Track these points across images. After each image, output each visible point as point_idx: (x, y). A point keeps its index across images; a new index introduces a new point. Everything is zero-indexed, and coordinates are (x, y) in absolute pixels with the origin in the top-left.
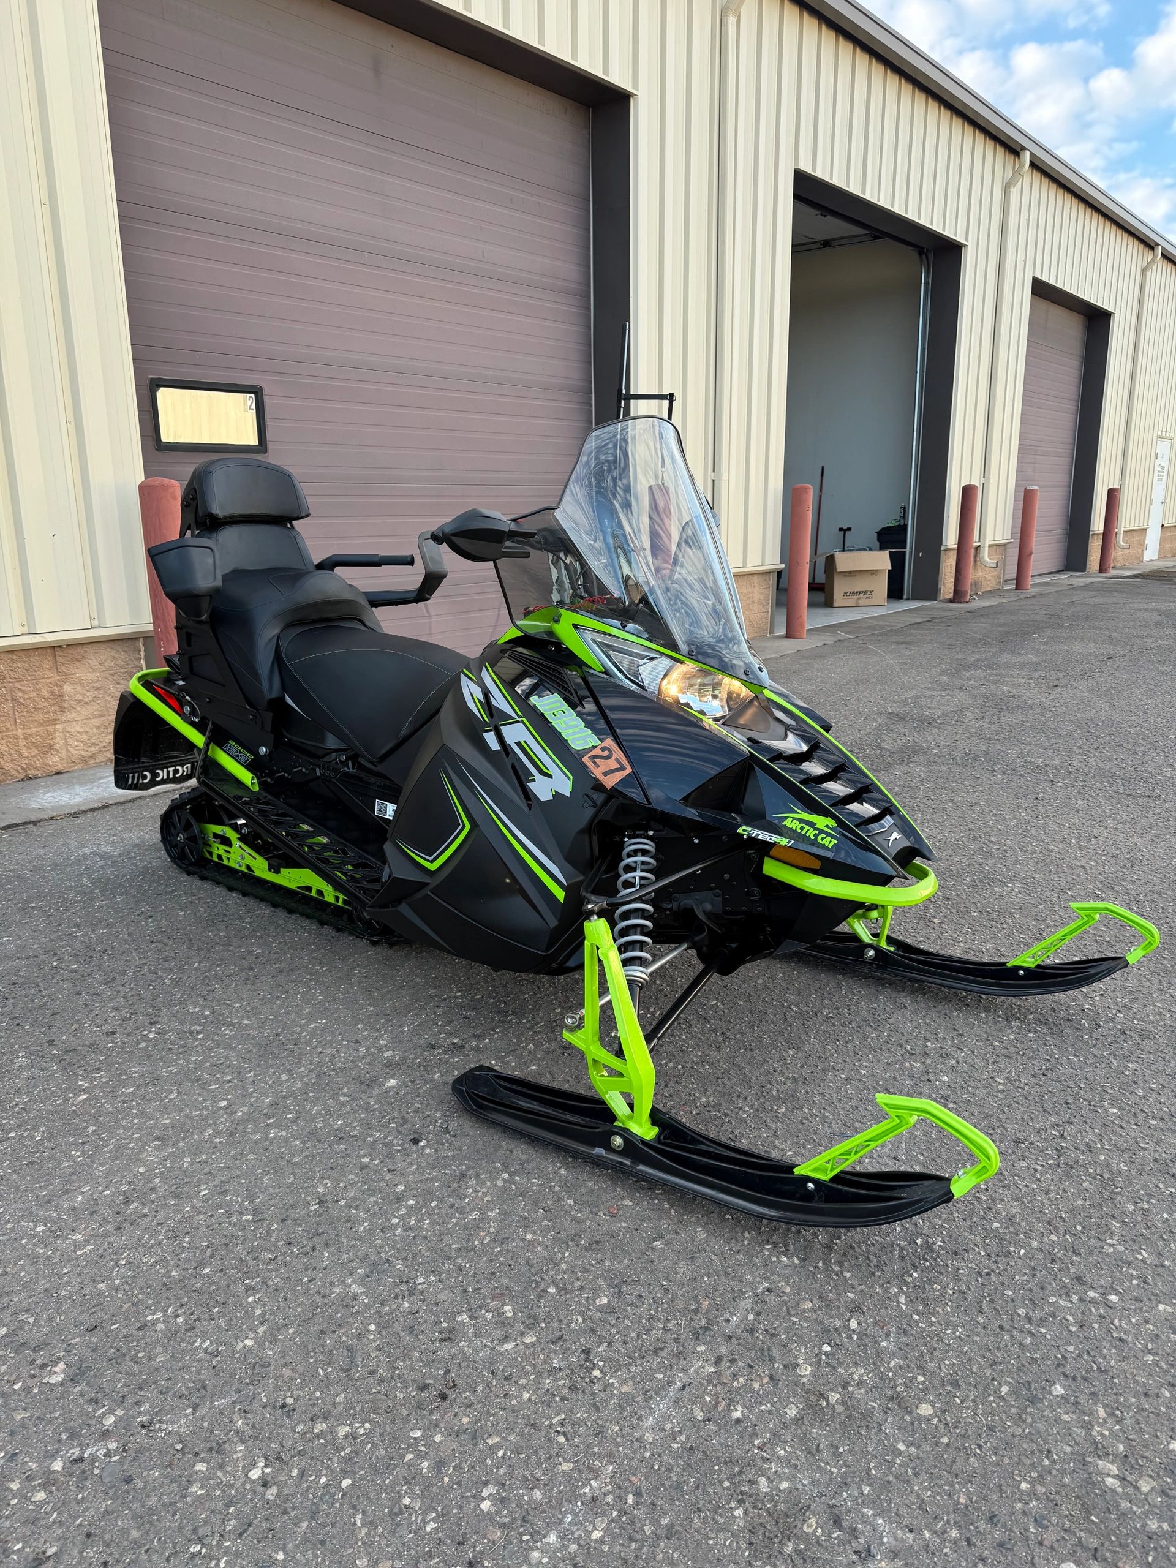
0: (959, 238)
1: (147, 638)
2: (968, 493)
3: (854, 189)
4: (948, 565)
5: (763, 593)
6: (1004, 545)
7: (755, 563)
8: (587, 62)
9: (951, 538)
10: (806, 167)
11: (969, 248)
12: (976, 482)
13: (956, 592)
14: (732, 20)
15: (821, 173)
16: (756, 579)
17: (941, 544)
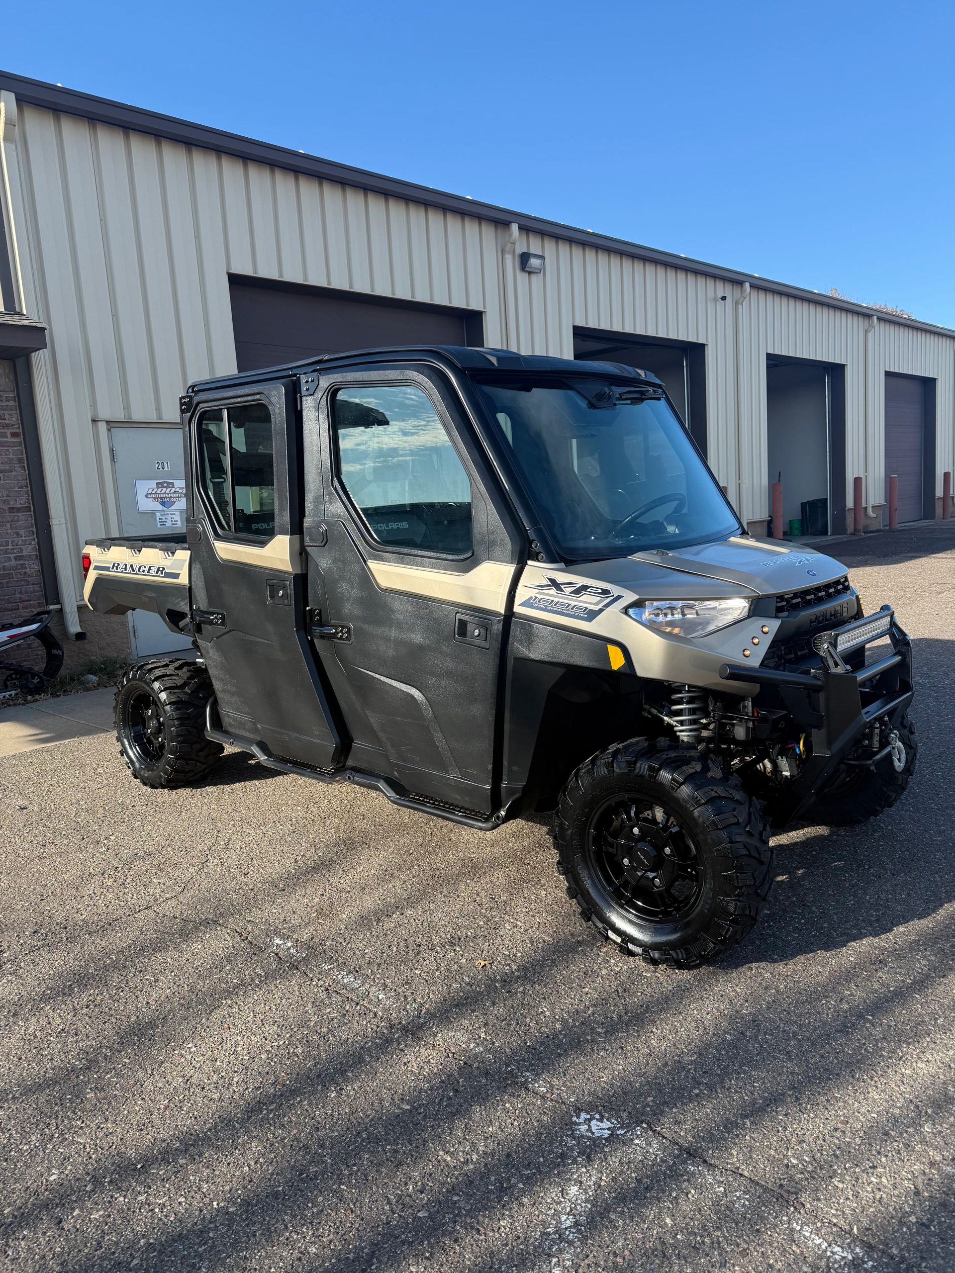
0: (843, 362)
2: (857, 481)
3: (791, 354)
4: (850, 517)
5: (762, 531)
6: (880, 506)
7: (759, 519)
8: (692, 339)
9: (850, 503)
10: (770, 351)
11: (848, 366)
12: (862, 475)
13: (855, 529)
14: (740, 306)
15: (777, 352)
16: (758, 524)
17: (845, 506)
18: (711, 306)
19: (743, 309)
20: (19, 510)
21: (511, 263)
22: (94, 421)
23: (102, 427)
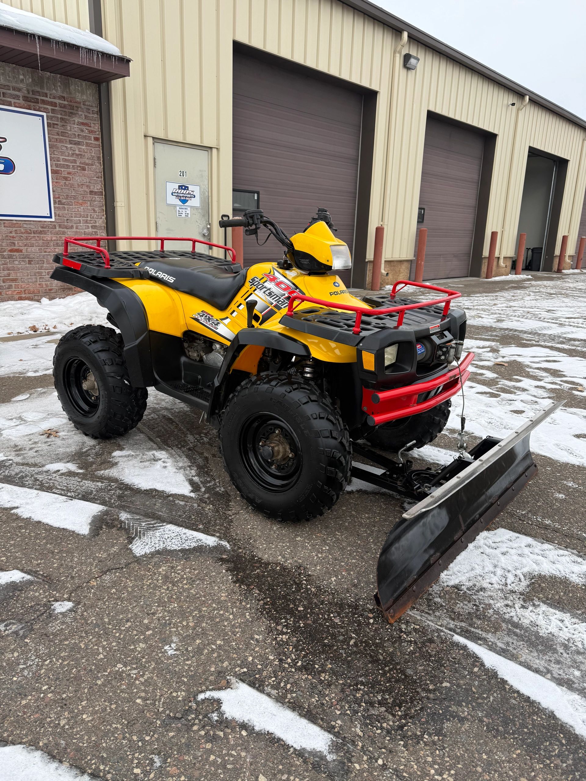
0: (568, 159)
1: (411, 261)
2: (564, 238)
3: (542, 149)
4: (556, 261)
5: (509, 264)
6: (573, 256)
7: (509, 255)
8: (491, 130)
9: (557, 252)
10: (532, 145)
11: (570, 162)
12: (566, 234)
13: (558, 269)
14: (520, 111)
15: (535, 146)
16: (508, 259)
17: (554, 254)
18: (504, 109)
19: (521, 114)
20: (96, 193)
21: (399, 61)
22: (145, 136)
23: (150, 140)
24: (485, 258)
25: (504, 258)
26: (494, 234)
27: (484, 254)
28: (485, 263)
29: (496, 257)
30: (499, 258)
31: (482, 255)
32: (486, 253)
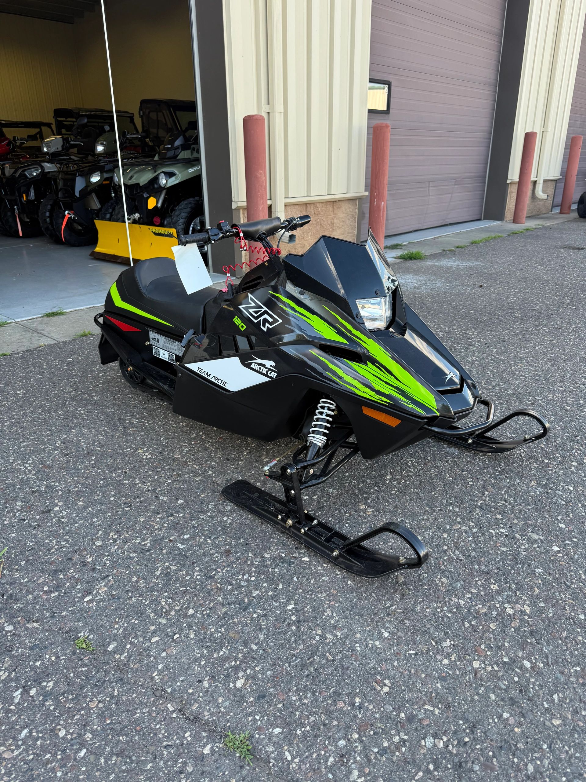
1: (357, 201)
5: (552, 193)
7: (551, 177)
16: (550, 184)
24: (511, 183)
25: (545, 181)
26: (529, 138)
27: (509, 177)
28: (511, 192)
29: (532, 182)
30: (535, 183)
31: (507, 179)
32: (514, 174)
